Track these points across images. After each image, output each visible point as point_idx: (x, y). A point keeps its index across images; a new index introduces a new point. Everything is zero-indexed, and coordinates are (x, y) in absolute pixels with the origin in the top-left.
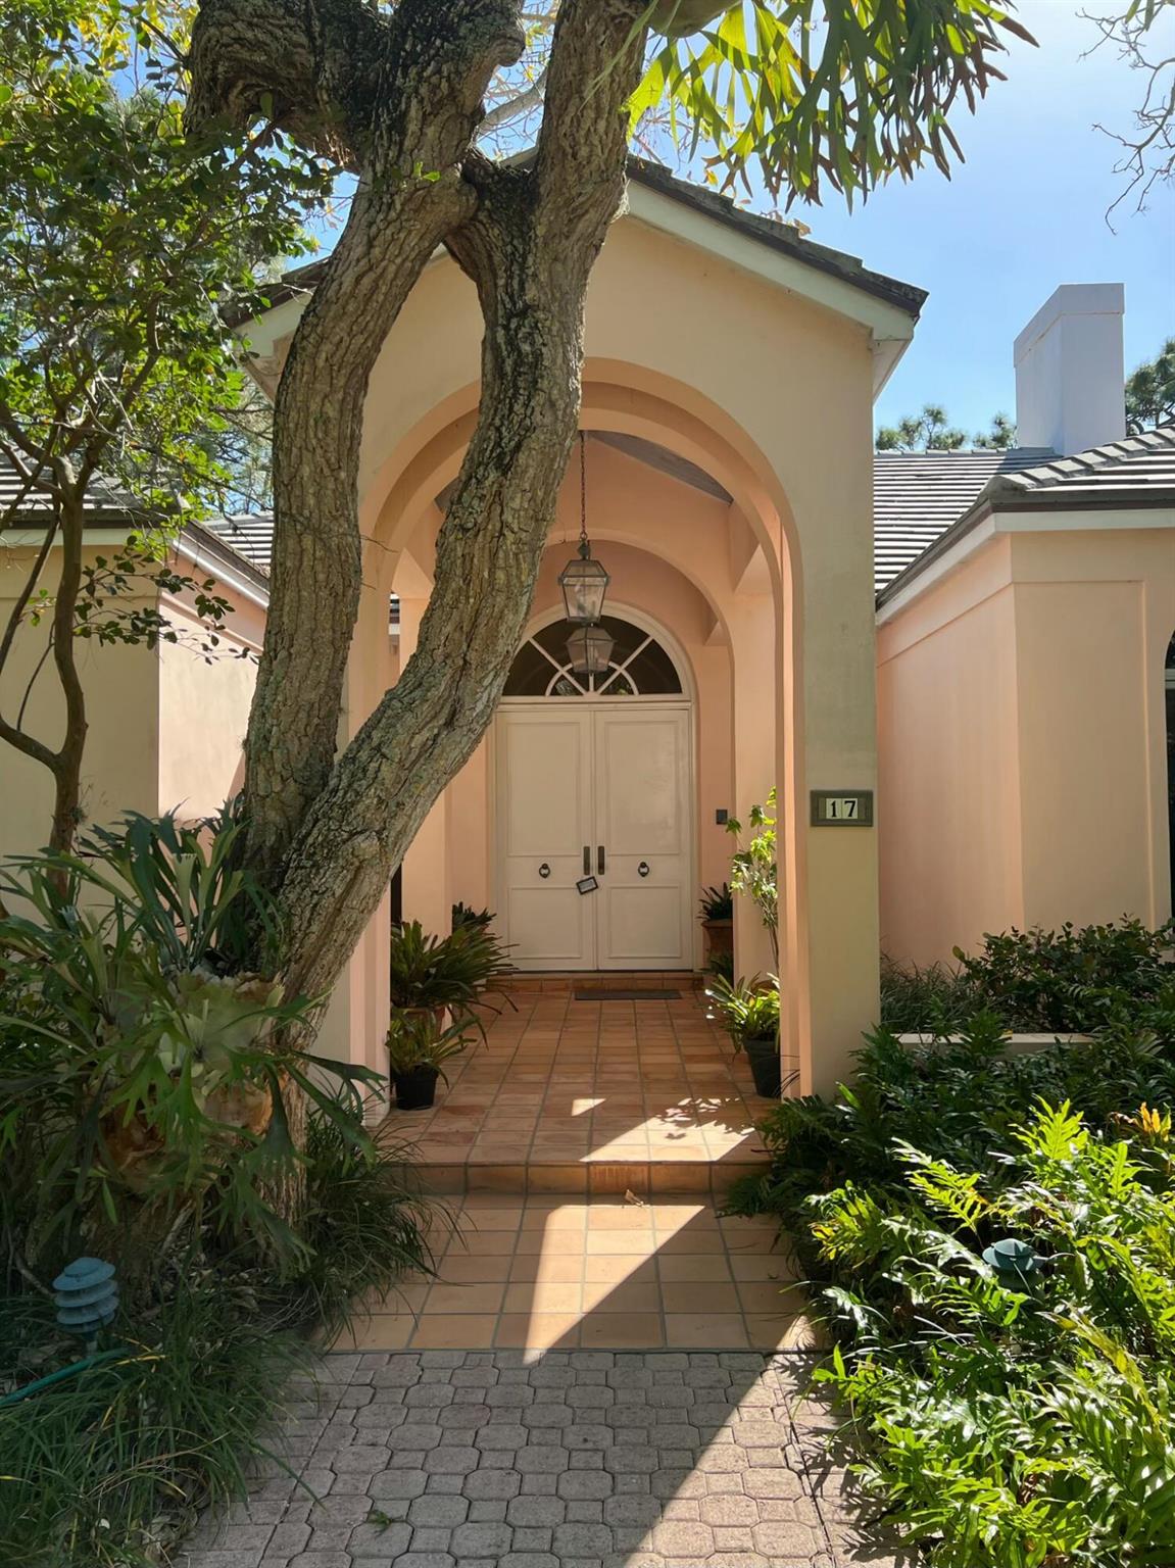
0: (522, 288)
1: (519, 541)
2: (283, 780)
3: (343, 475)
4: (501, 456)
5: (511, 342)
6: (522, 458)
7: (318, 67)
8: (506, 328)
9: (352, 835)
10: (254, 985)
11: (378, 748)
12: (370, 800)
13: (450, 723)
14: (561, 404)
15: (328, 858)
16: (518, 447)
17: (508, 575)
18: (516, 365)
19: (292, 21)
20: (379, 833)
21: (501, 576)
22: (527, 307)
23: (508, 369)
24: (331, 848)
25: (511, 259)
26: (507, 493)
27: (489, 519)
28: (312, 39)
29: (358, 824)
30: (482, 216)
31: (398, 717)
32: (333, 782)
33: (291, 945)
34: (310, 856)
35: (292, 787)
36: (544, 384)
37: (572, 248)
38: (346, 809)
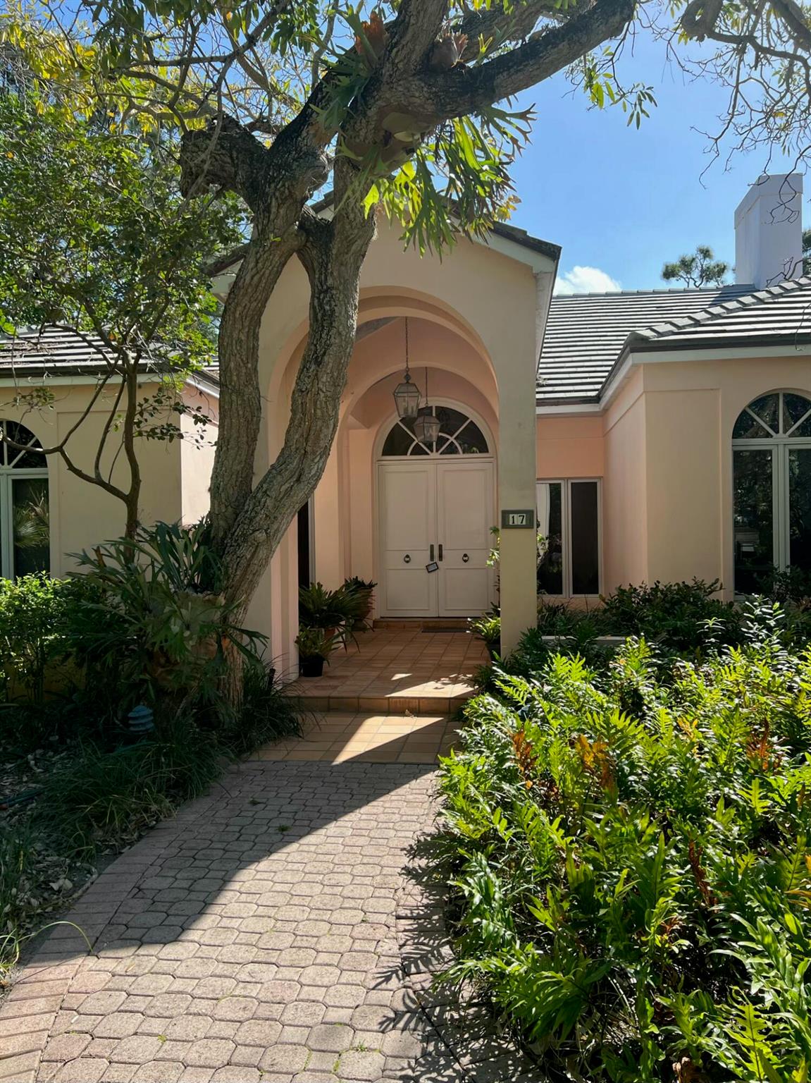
0: (326, 279)
1: (326, 396)
2: (226, 507)
3: (249, 365)
4: (317, 357)
5: (321, 305)
6: (326, 358)
7: (236, 174)
8: (318, 298)
9: (254, 531)
10: (211, 597)
11: (265, 492)
12: (262, 516)
13: (298, 480)
14: (344, 333)
15: (243, 542)
16: (325, 353)
17: (322, 413)
18: (323, 315)
19: (224, 152)
20: (266, 531)
21: (319, 412)
22: (328, 288)
23: (319, 318)
24: (245, 537)
25: (321, 265)
26: (320, 375)
27: (312, 386)
28: (233, 160)
29: (256, 526)
30: (308, 244)
31: (274, 477)
32: (246, 508)
33: (228, 580)
34: (236, 541)
35: (230, 509)
36: (335, 324)
37: (349, 258)
38: (251, 520)
